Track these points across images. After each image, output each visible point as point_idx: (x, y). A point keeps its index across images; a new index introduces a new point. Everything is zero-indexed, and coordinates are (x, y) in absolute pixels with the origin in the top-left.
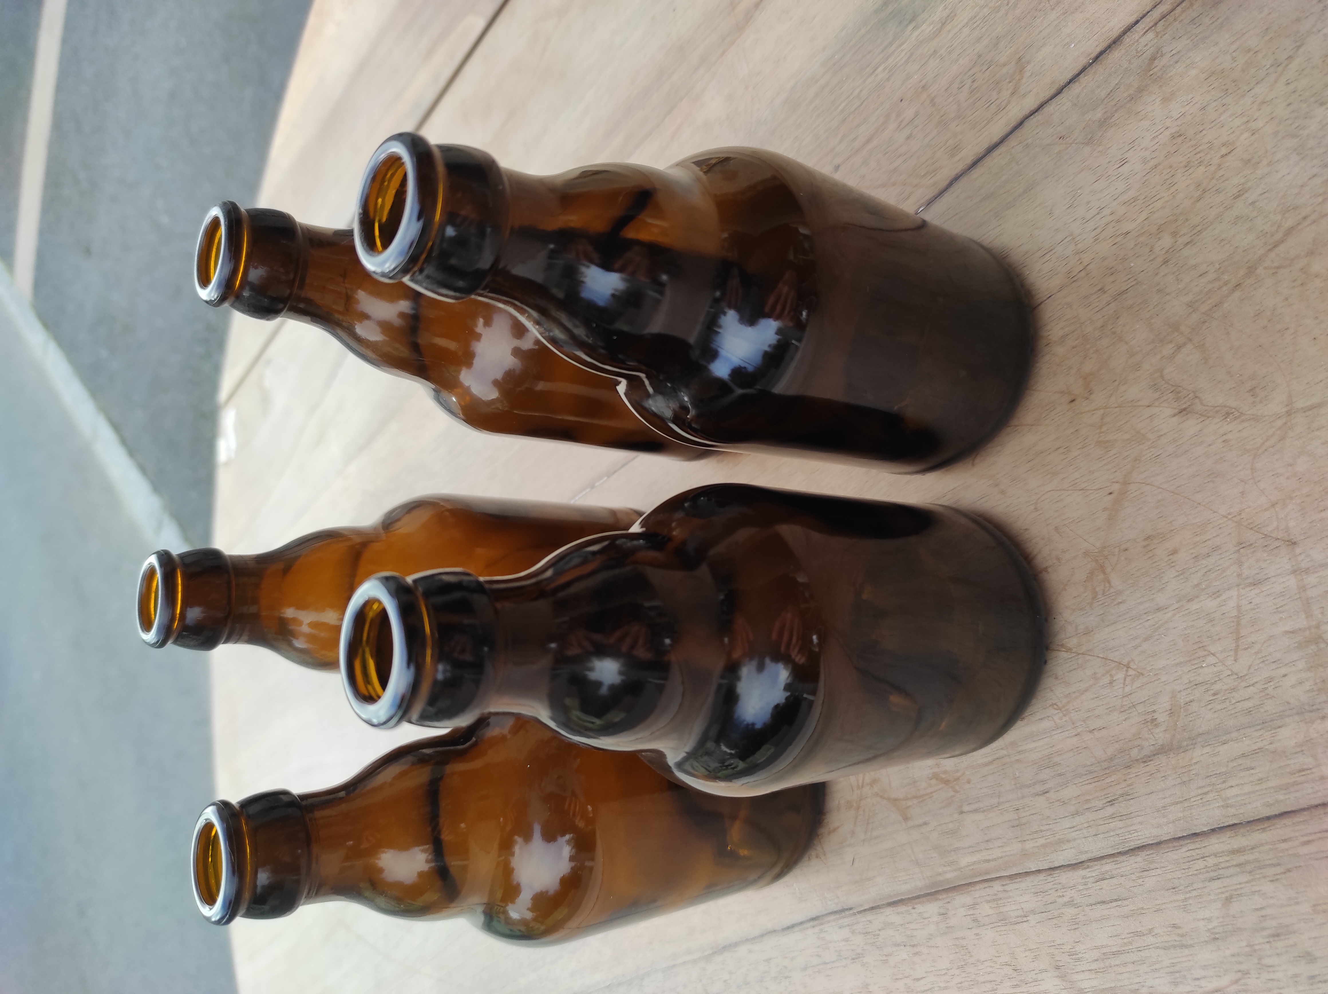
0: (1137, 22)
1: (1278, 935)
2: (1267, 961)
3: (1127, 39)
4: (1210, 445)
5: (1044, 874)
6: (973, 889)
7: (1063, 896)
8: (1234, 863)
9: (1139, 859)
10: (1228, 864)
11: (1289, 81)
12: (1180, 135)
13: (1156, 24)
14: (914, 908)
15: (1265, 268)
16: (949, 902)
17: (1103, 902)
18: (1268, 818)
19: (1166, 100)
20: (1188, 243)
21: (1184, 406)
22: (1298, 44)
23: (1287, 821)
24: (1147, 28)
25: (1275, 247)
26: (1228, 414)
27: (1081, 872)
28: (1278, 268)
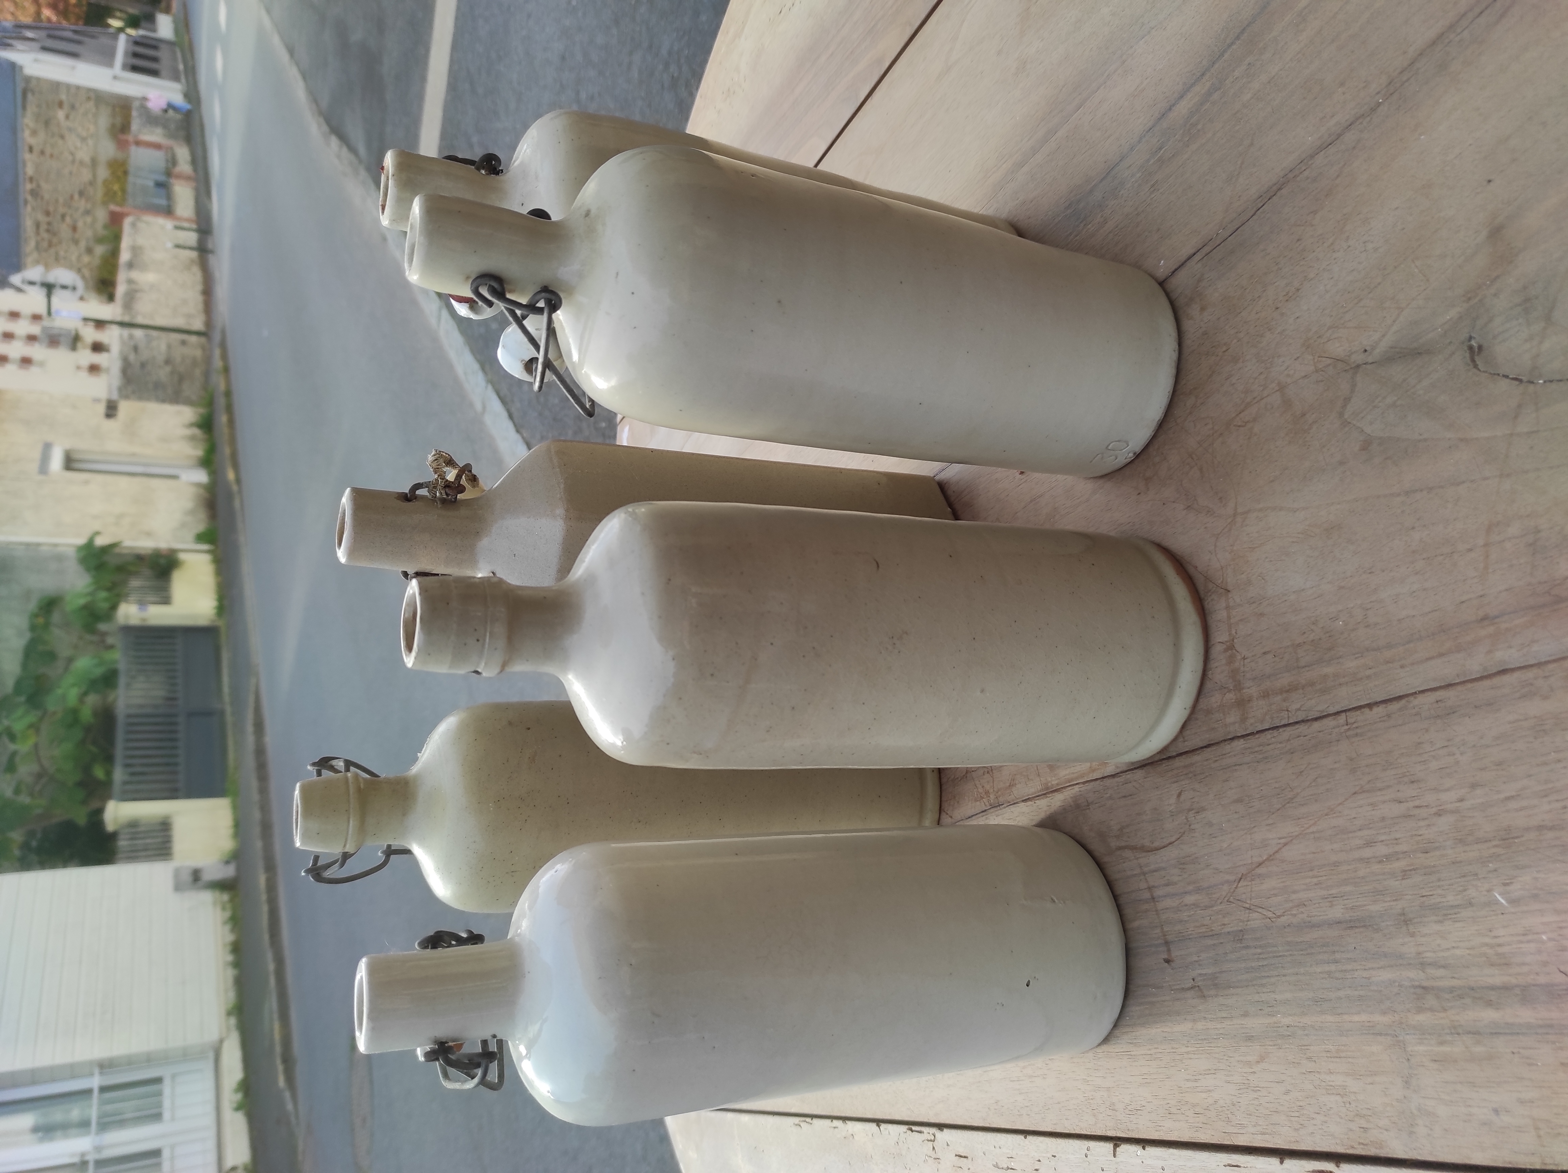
0: (1194, 254)
1: (1198, 812)
2: (1192, 827)
3: (1188, 264)
4: (1198, 529)
5: (1099, 781)
6: (1064, 790)
7: (1107, 793)
8: (1184, 773)
9: (1144, 771)
10: (1181, 774)
11: (1258, 312)
12: (1206, 334)
13: (1203, 258)
14: (1035, 803)
15: (1235, 426)
16: (1052, 799)
17: (1125, 797)
18: (1202, 748)
19: (1203, 309)
20: (1202, 403)
21: (1190, 504)
22: (1264, 289)
23: (1209, 750)
24: (1198, 260)
25: (1240, 413)
26: (1208, 511)
27: (1116, 779)
28: (1239, 426)
